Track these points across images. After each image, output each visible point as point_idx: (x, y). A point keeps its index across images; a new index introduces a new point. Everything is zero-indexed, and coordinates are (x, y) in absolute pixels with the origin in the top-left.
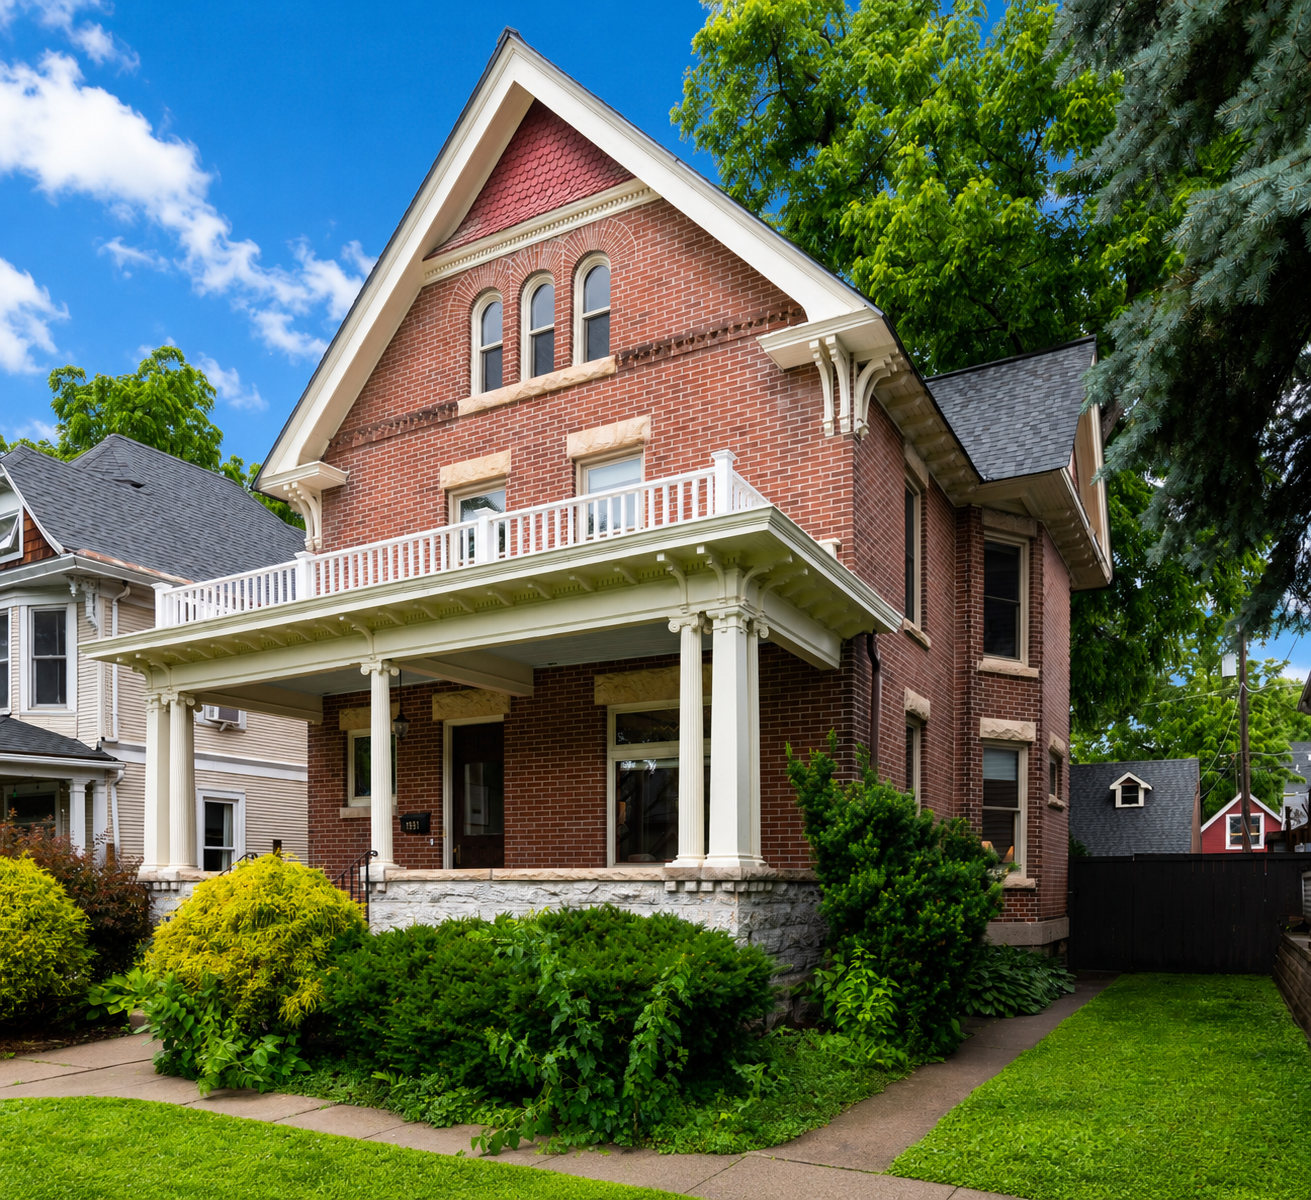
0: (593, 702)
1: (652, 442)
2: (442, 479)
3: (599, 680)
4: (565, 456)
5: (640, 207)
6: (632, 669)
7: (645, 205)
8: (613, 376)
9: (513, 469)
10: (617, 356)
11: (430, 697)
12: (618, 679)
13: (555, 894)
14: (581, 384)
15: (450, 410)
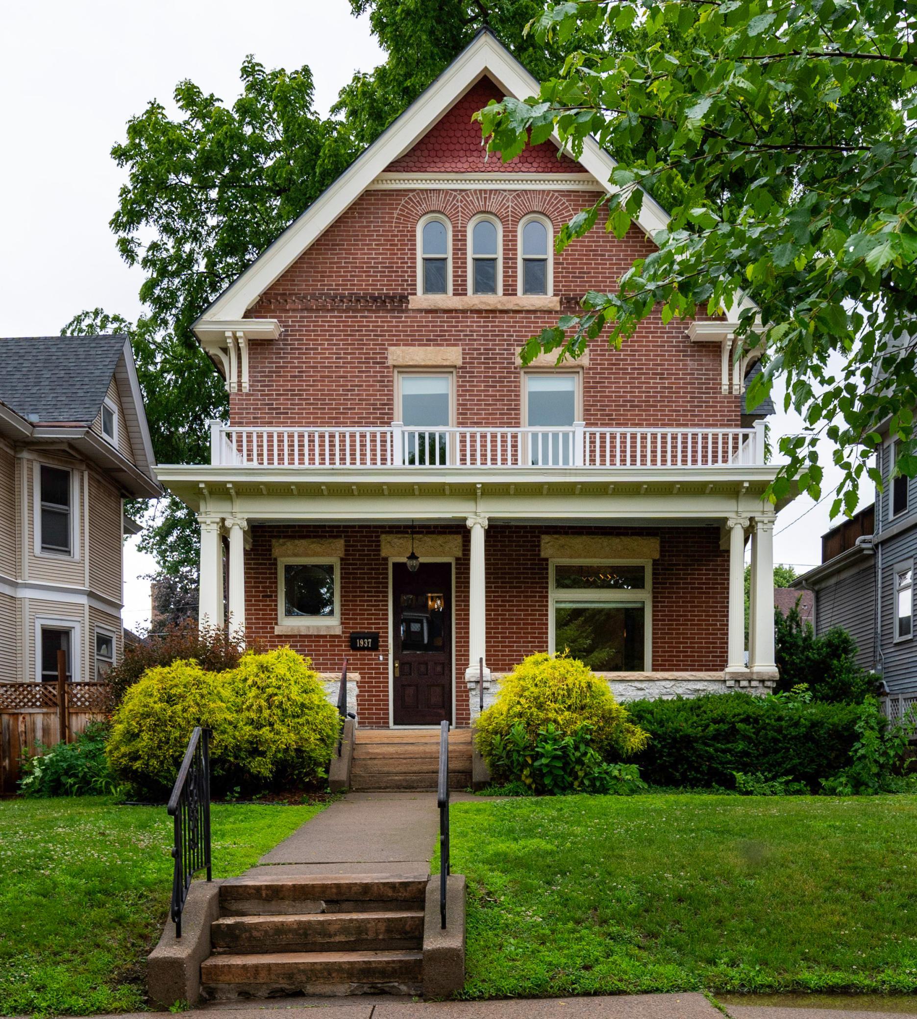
0: (539, 555)
1: (590, 369)
2: (390, 357)
3: (545, 539)
4: (514, 363)
5: (578, 192)
6: (573, 533)
7: (583, 192)
8: (556, 312)
9: (464, 363)
10: (561, 299)
11: (378, 537)
12: (563, 540)
13: (642, 689)
14: (528, 312)
15: (401, 301)
